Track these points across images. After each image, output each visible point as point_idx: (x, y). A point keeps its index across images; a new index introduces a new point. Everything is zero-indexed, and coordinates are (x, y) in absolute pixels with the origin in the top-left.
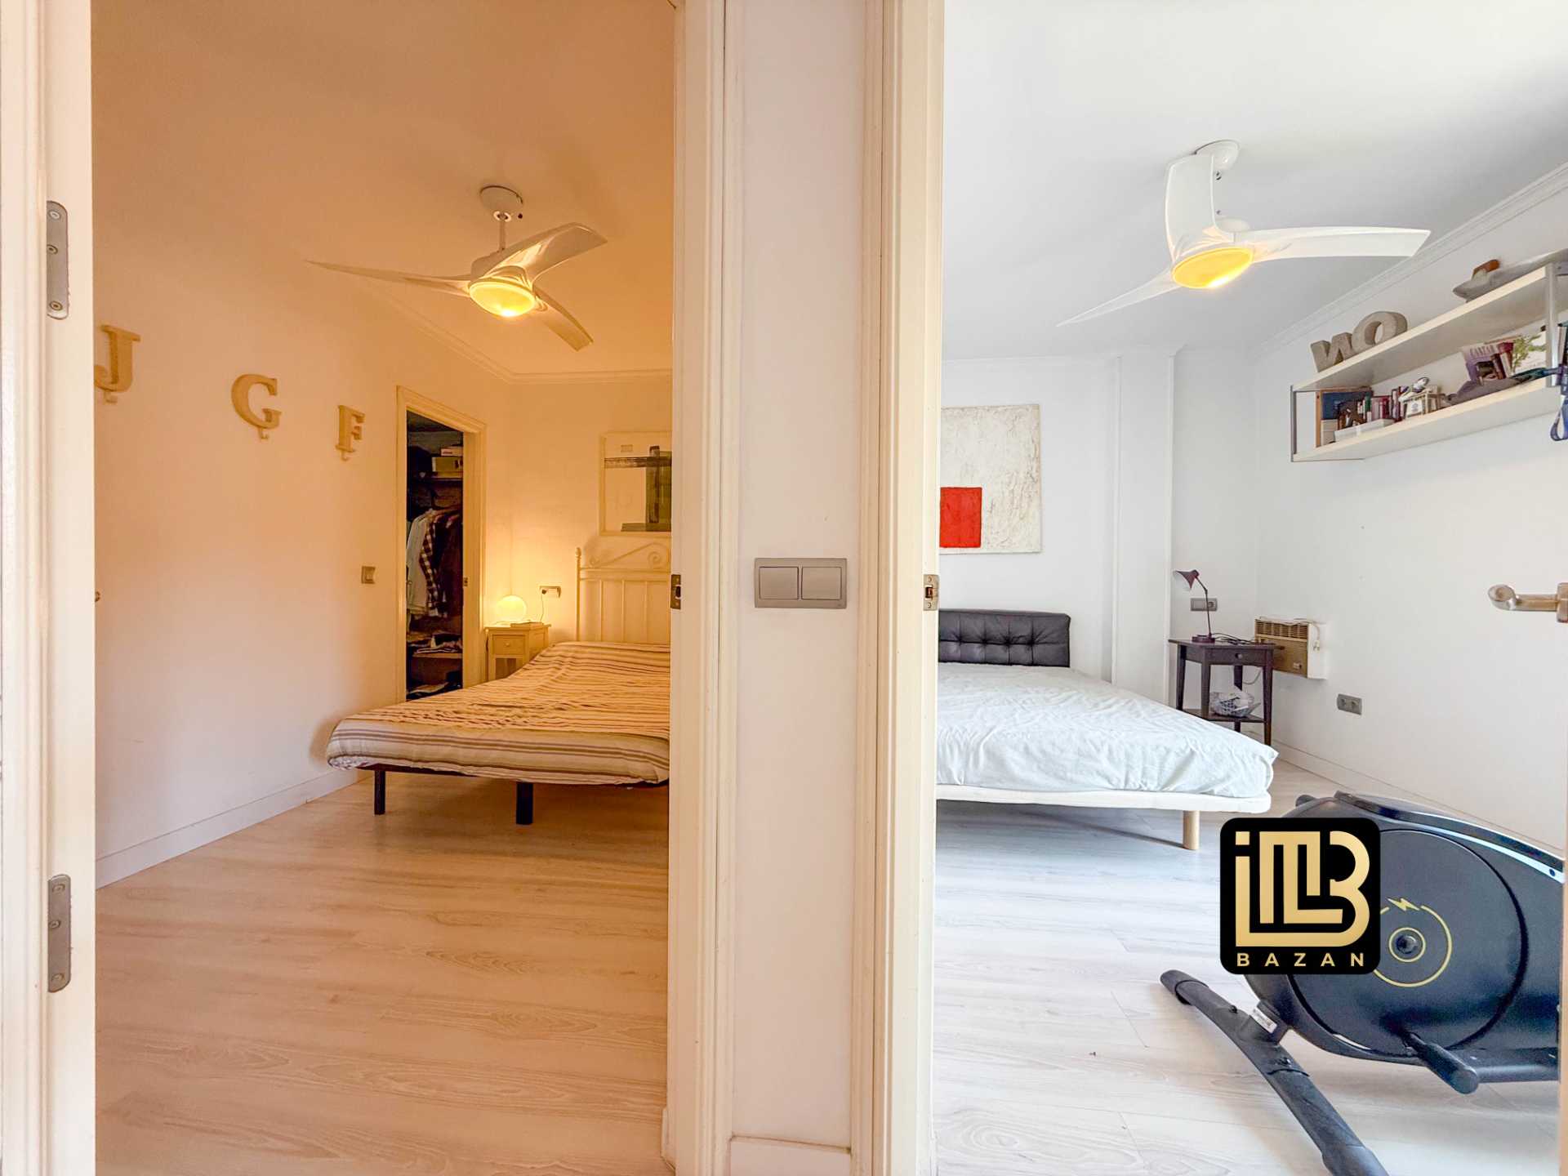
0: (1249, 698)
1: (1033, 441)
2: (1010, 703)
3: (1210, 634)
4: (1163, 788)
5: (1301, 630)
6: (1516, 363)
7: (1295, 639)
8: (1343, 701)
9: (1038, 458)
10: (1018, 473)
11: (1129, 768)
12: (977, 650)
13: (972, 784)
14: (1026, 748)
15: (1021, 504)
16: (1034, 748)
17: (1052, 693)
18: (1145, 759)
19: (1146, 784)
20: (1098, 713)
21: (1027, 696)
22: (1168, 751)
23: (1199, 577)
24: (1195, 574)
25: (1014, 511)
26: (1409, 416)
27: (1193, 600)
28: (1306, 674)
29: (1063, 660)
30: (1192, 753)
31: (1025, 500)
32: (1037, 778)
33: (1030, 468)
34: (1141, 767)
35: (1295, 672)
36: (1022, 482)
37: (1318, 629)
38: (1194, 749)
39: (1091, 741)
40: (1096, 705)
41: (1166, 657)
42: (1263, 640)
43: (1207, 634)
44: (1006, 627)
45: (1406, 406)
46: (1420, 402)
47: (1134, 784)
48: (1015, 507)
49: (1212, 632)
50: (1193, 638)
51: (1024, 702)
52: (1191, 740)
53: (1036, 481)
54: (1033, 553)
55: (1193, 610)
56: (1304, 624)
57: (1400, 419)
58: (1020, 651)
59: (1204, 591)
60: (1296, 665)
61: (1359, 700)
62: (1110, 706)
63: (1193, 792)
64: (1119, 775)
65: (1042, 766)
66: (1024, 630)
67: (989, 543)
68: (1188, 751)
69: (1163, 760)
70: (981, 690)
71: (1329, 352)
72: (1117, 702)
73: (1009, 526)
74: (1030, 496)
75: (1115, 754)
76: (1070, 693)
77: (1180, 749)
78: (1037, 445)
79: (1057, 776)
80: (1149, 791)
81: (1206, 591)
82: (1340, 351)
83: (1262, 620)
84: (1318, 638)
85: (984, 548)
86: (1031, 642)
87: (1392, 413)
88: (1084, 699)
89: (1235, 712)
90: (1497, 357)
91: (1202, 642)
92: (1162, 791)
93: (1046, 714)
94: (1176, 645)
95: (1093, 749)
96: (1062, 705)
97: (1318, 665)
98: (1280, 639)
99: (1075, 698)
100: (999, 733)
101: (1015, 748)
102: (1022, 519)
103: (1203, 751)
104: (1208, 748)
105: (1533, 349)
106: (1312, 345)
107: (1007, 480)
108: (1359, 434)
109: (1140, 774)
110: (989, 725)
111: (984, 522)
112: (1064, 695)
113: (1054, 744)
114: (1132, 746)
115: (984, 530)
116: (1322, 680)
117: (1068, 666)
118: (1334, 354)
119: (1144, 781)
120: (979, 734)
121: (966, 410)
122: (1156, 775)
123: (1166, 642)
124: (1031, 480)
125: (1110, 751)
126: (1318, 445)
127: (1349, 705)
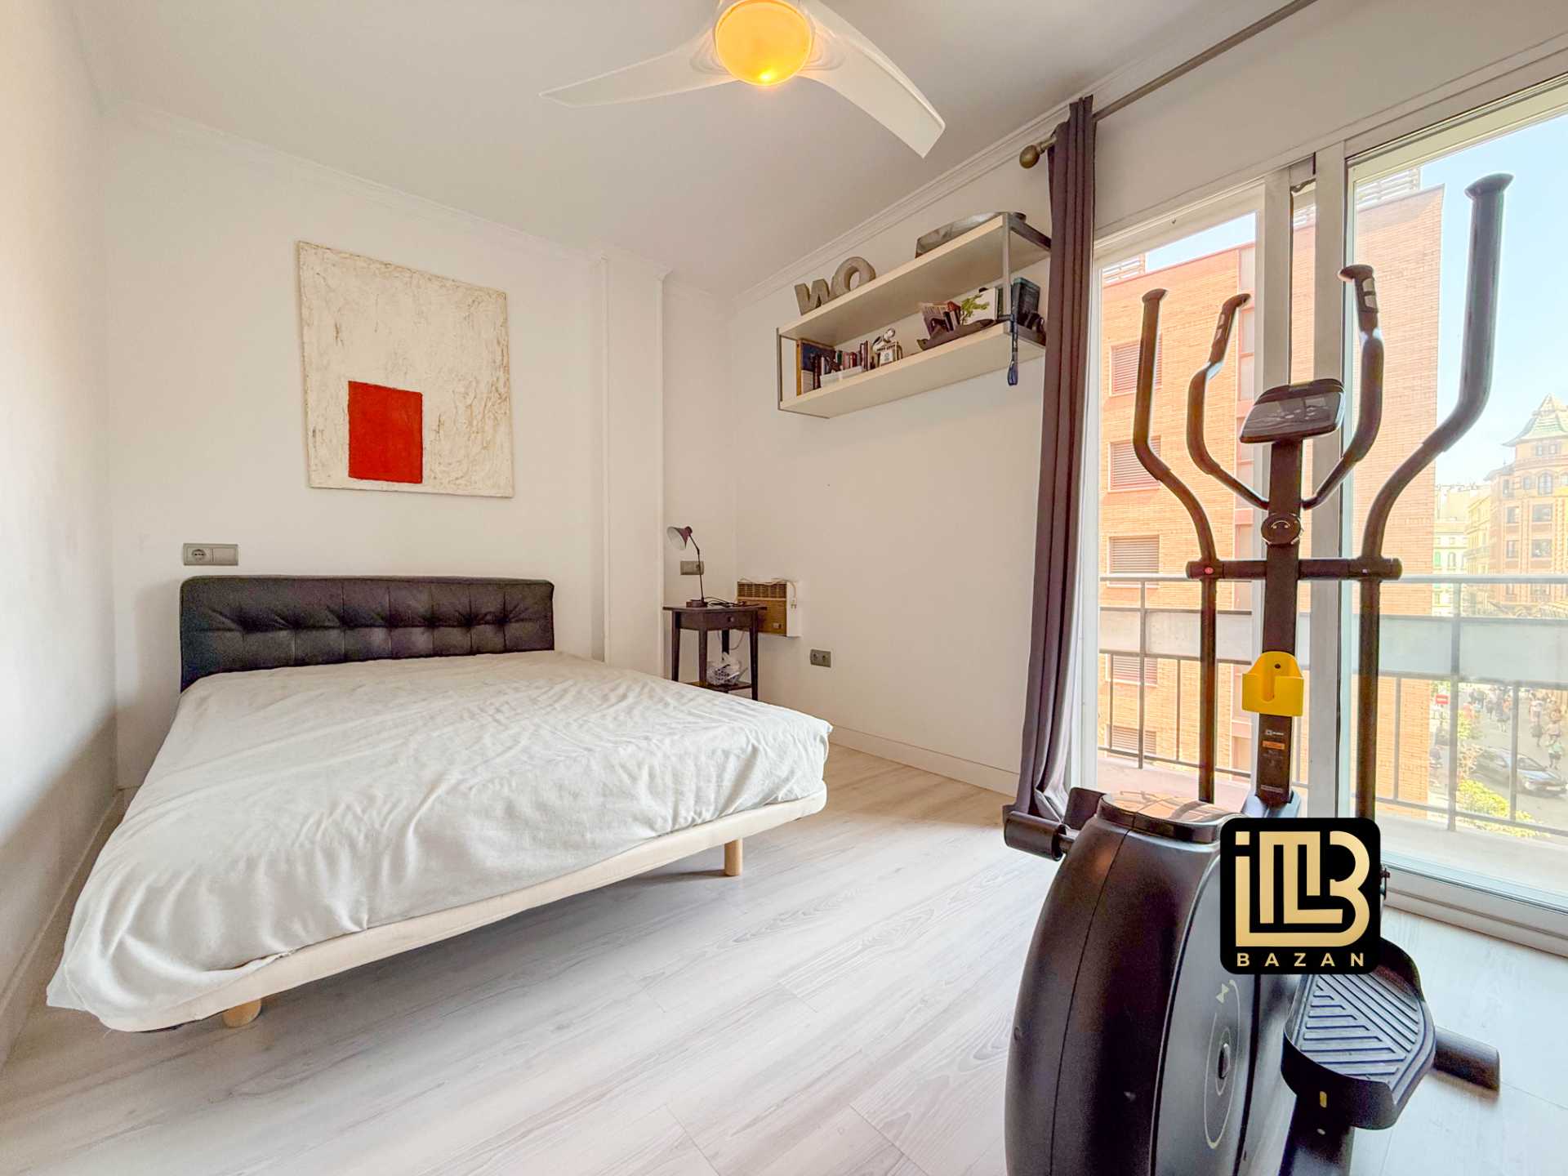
0: (736, 664)
1: (499, 343)
2: (472, 716)
3: (703, 598)
4: (721, 813)
5: (780, 589)
6: (963, 320)
7: (774, 599)
8: (815, 655)
9: (506, 368)
10: (478, 382)
11: (679, 793)
12: (420, 637)
13: (390, 920)
14: (511, 811)
15: (483, 428)
16: (525, 807)
17: (537, 688)
18: (698, 776)
19: (700, 815)
20: (612, 710)
21: (503, 699)
22: (726, 754)
23: (692, 535)
24: (689, 530)
25: (473, 436)
26: (883, 365)
27: (682, 563)
28: (785, 632)
29: (545, 641)
30: (755, 750)
31: (490, 423)
32: (531, 859)
33: (495, 379)
34: (694, 787)
35: (775, 631)
36: (485, 396)
37: (793, 585)
38: (756, 744)
39: (623, 767)
40: (605, 698)
41: (660, 625)
42: (744, 603)
43: (700, 598)
44: (465, 601)
45: (879, 355)
46: (890, 352)
47: (686, 819)
48: (474, 429)
49: (704, 597)
50: (687, 603)
51: (498, 710)
52: (751, 731)
53: (504, 398)
54: (502, 497)
55: (683, 574)
56: (783, 583)
57: (873, 367)
58: (485, 632)
59: (696, 551)
60: (776, 625)
61: (829, 653)
62: (624, 697)
63: (755, 806)
64: (662, 812)
65: (541, 835)
66: (490, 604)
67: (435, 478)
68: (750, 748)
69: (722, 769)
70: (424, 700)
71: (811, 296)
72: (629, 688)
73: (467, 456)
74: (496, 418)
75: (659, 781)
76: (566, 685)
77: (742, 749)
78: (505, 350)
79: (567, 845)
80: (704, 823)
81: (698, 550)
82: (819, 298)
83: (744, 582)
84: (794, 597)
85: (427, 485)
86: (501, 620)
87: (865, 361)
88: (585, 692)
89: (729, 681)
90: (947, 314)
91: (697, 607)
92: (720, 817)
93: (538, 726)
94: (671, 612)
95: (625, 777)
96: (557, 706)
97: (795, 622)
98: (762, 601)
99: (573, 692)
100: (454, 790)
101: (486, 813)
102: (484, 448)
103: (767, 744)
104: (770, 738)
105: (976, 307)
106: (796, 287)
107: (463, 390)
108: (841, 379)
109: (692, 802)
110: (428, 774)
111: (426, 444)
112: (558, 688)
113: (561, 788)
114: (681, 758)
115: (426, 459)
116: (797, 637)
117: (553, 649)
118: (814, 301)
119: (698, 810)
120: (404, 803)
121: (391, 268)
122: (712, 797)
123: (660, 609)
124: (497, 395)
125: (652, 776)
126: (799, 393)
127: (821, 659)
